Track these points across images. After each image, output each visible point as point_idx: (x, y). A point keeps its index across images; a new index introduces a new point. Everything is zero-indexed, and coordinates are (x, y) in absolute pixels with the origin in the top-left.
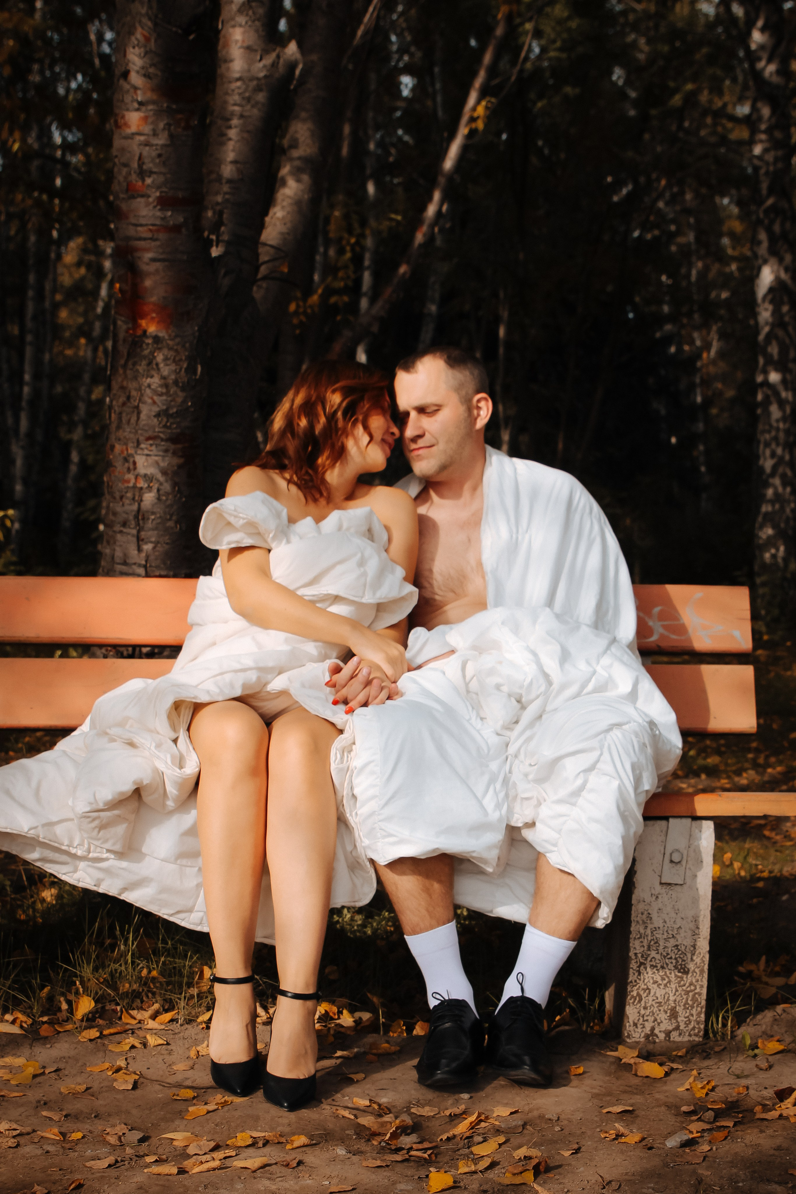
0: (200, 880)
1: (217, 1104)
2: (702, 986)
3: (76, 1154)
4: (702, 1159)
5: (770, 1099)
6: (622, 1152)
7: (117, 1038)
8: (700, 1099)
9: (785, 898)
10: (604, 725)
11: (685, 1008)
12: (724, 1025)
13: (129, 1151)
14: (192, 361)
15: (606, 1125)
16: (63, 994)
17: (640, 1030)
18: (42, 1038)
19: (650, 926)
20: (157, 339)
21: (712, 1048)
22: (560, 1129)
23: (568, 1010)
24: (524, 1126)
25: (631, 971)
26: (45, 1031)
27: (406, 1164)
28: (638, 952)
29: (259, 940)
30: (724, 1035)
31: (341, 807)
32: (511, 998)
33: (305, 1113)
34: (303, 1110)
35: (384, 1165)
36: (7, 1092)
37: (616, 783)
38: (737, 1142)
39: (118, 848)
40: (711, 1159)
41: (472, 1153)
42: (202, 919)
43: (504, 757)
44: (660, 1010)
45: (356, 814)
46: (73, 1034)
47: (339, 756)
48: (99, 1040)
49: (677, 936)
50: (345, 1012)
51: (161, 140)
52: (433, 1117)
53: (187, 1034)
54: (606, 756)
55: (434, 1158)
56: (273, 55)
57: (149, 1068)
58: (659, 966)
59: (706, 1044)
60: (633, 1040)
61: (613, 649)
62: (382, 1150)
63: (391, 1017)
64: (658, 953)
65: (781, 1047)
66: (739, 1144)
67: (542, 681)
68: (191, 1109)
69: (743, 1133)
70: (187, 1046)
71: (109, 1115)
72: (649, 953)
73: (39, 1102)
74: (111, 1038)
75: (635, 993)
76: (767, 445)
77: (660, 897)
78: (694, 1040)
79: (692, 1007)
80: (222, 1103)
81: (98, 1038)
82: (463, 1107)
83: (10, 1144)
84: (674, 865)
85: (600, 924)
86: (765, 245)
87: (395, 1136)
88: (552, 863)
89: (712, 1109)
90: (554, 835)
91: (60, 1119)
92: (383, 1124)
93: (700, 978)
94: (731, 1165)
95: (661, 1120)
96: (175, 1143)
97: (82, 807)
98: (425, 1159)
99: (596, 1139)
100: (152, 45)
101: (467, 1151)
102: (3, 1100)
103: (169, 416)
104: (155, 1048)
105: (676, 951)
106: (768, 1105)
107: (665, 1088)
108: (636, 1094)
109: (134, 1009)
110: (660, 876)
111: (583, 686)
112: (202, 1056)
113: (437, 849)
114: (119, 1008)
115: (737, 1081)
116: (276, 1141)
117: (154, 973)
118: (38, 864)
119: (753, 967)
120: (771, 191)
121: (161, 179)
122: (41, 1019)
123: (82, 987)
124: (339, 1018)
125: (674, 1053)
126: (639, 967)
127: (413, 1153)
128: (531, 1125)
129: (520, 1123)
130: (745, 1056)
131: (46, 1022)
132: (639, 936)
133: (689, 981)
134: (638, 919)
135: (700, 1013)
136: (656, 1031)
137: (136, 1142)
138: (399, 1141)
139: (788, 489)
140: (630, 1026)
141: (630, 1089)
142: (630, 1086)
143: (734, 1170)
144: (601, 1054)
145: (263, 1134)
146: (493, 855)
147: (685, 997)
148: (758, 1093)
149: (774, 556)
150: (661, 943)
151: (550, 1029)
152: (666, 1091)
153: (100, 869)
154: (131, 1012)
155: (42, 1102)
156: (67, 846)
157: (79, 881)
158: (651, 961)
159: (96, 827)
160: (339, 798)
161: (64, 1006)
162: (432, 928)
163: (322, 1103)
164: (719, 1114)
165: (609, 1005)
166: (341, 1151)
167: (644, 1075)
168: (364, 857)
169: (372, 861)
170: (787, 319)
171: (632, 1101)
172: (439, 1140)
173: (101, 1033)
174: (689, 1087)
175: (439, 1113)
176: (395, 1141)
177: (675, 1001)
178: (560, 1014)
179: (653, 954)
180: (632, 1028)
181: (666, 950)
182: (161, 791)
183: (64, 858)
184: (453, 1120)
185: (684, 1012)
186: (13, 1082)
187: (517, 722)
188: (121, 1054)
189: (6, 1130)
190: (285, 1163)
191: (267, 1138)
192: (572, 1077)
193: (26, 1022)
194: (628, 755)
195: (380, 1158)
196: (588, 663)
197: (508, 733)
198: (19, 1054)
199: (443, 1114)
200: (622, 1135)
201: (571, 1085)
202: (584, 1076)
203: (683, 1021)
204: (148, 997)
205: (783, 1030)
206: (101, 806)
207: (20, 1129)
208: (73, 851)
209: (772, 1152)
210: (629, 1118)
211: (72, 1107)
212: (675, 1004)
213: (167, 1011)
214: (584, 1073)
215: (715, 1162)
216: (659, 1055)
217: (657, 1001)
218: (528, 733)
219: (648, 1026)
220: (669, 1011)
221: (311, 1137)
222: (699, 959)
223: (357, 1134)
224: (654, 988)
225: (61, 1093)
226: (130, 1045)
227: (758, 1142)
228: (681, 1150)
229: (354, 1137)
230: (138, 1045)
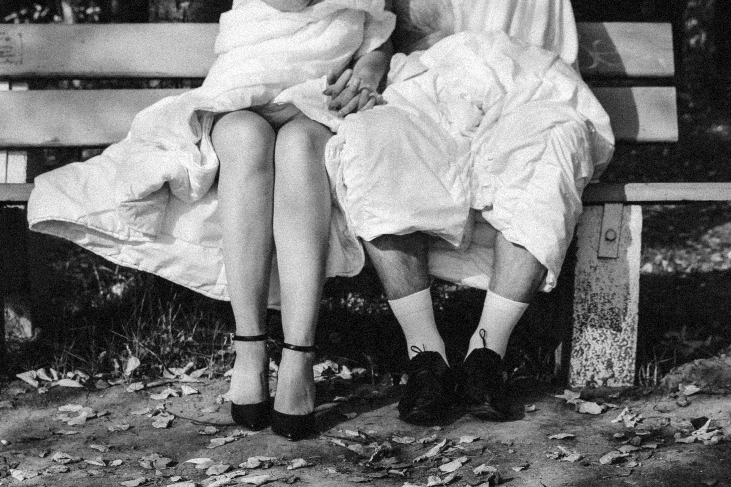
0: (221, 258)
1: (234, 436)
2: (632, 342)
3: (115, 476)
4: (629, 472)
5: (688, 428)
6: (563, 468)
7: (158, 389)
8: (630, 428)
9: (703, 285)
10: (548, 123)
11: (619, 360)
12: (651, 374)
13: (158, 473)
15: (551, 448)
16: (116, 357)
17: (582, 378)
18: (96, 391)
19: (590, 293)
21: (641, 392)
22: (513, 451)
23: (524, 364)
24: (484, 450)
25: (575, 330)
26: (100, 384)
27: (385, 480)
28: (580, 314)
29: (270, 307)
30: (651, 381)
31: (334, 195)
32: (475, 350)
33: (305, 442)
34: (304, 440)
35: (367, 480)
36: (63, 430)
37: (559, 170)
38: (659, 460)
39: (151, 231)
40: (637, 472)
41: (440, 471)
42: (223, 291)
43: (467, 155)
44: (598, 362)
45: (347, 200)
46: (122, 387)
47: (332, 153)
48: (143, 392)
49: (612, 301)
50: (344, 367)
52: (410, 444)
53: (214, 386)
54: (550, 148)
55: (408, 475)
57: (182, 412)
58: (597, 325)
59: (636, 388)
60: (577, 386)
61: (557, 64)
62: (367, 470)
63: (382, 371)
64: (596, 315)
65: (698, 389)
66: (661, 461)
67: (498, 90)
68: (212, 441)
69: (664, 453)
70: (214, 394)
71: (146, 447)
72: (589, 314)
73: (89, 438)
74: (153, 389)
75: (578, 348)
77: (598, 268)
78: (626, 386)
79: (625, 359)
80: (238, 436)
81: (142, 389)
82: (434, 436)
83: (61, 470)
84: (609, 242)
85: (547, 288)
87: (377, 458)
88: (507, 239)
89: (639, 435)
90: (508, 215)
91: (105, 450)
92: (368, 450)
93: (631, 335)
94: (653, 477)
95: (597, 444)
96: (197, 467)
97: (121, 197)
98: (401, 476)
99: (542, 459)
101: (436, 469)
102: (60, 437)
104: (188, 397)
105: (611, 313)
106: (686, 432)
107: (601, 421)
108: (578, 425)
109: (172, 367)
110: (598, 252)
111: (532, 94)
112: (227, 402)
113: (413, 227)
114: (160, 367)
115: (661, 415)
116: (280, 464)
117: (190, 339)
118: (89, 248)
119: (676, 334)
122: (97, 376)
123: (131, 350)
124: (339, 372)
125: (610, 396)
126: (581, 326)
127: (392, 471)
128: (489, 449)
129: (481, 447)
130: (668, 397)
131: (101, 378)
132: (580, 301)
133: (622, 337)
134: (580, 287)
135: (631, 364)
136: (596, 379)
137: (165, 466)
138: (380, 462)
140: (574, 375)
141: (572, 422)
142: (573, 420)
143: (656, 481)
144: (550, 397)
145: (268, 459)
146: (459, 233)
147: (619, 350)
148: (678, 424)
149: (698, 42)
150: (599, 306)
151: (510, 379)
152: (602, 423)
153: (138, 250)
154: (170, 369)
155: (92, 438)
156: (111, 231)
157: (122, 261)
158: (591, 321)
159: (132, 215)
160: (333, 187)
161: (117, 366)
162: (411, 293)
163: (320, 435)
164: (645, 439)
165: (558, 360)
166: (332, 471)
167: (584, 412)
168: (354, 236)
169: (361, 239)
171: (573, 430)
172: (413, 461)
173: (145, 386)
174: (621, 420)
175: (415, 441)
176: (378, 463)
177: (611, 354)
178: (517, 366)
179: (592, 315)
180: (575, 377)
181: (603, 312)
182: (186, 185)
183: (110, 242)
184: (426, 447)
185: (618, 364)
186: (70, 424)
187: (478, 126)
188: (160, 401)
189: (59, 459)
190: (284, 480)
191: (272, 461)
192: (526, 414)
193: (84, 378)
194: (569, 148)
195: (364, 476)
196: (536, 75)
197: (471, 134)
198: (77, 402)
199: (418, 442)
200: (564, 455)
201: (525, 418)
202: (535, 413)
203: (617, 370)
204: (185, 358)
205: (699, 377)
206: (137, 197)
207: (70, 458)
208: (116, 236)
209: (688, 467)
210: (570, 443)
211: (115, 441)
212: (611, 356)
213: (199, 368)
214: (536, 410)
215: (640, 475)
216: (598, 397)
217: (596, 354)
218: (487, 133)
219: (589, 374)
220: (606, 363)
221: (308, 460)
222: (630, 319)
223: (346, 457)
224: (593, 343)
225: (108, 431)
226: (168, 394)
227: (676, 460)
228: (612, 467)
229: (344, 460)
230: (175, 394)
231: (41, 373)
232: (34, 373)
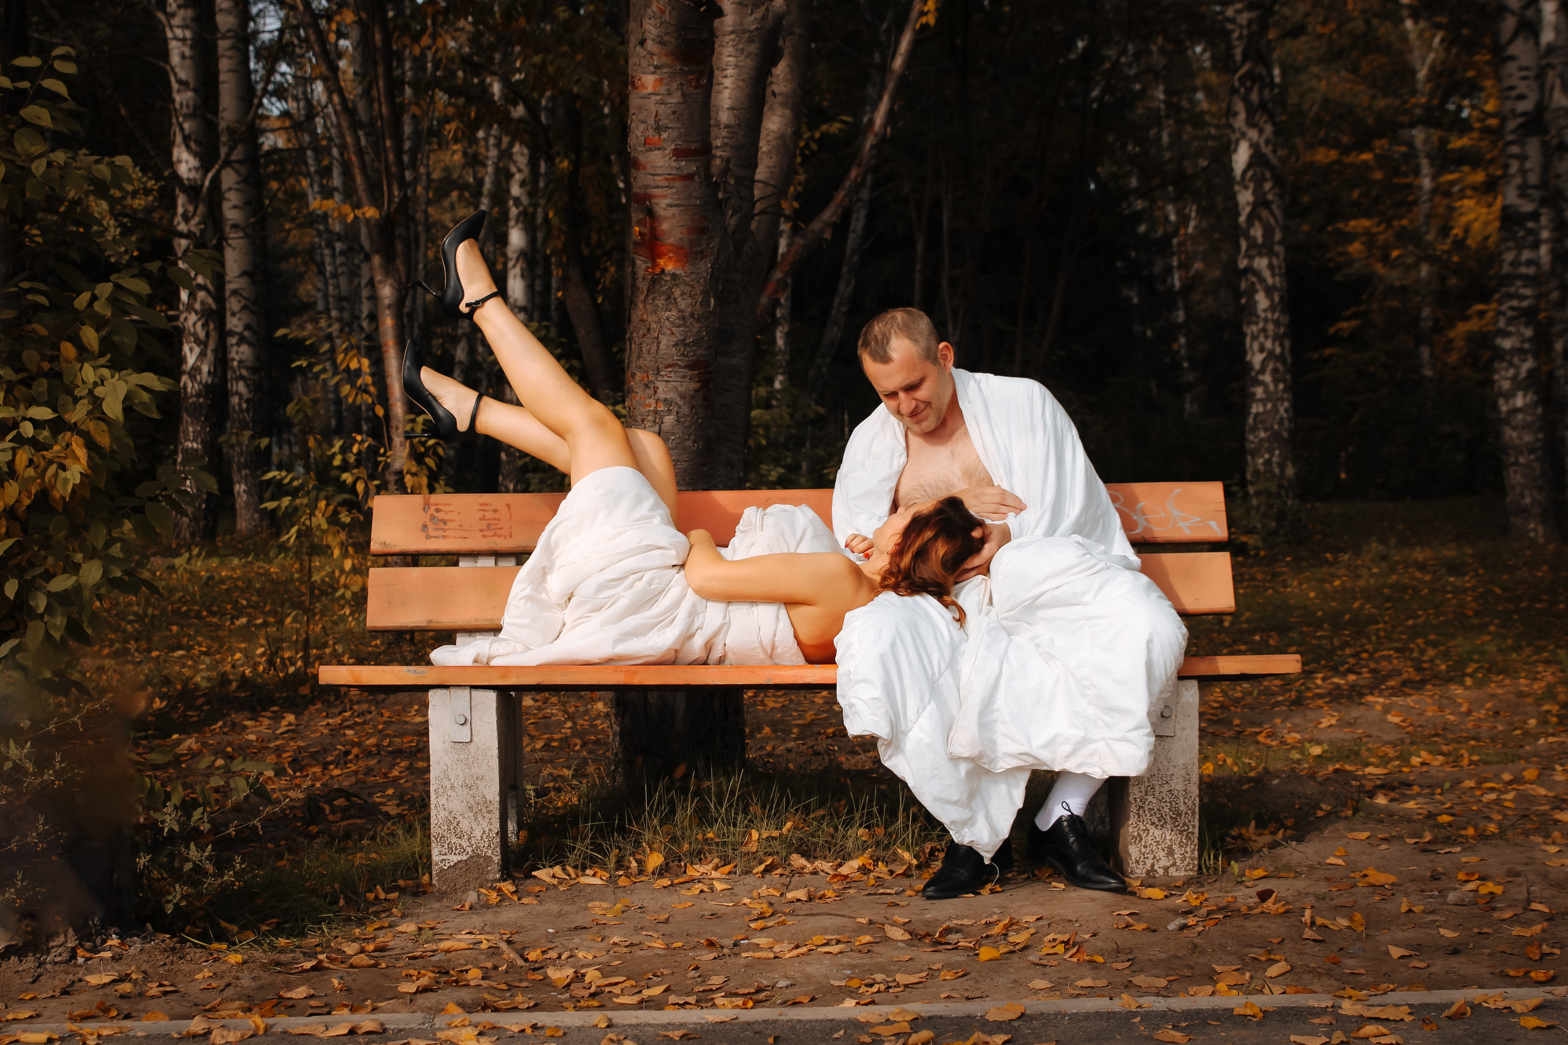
2: (1194, 826)
4: (1197, 934)
5: (1255, 902)
6: (1132, 934)
7: (687, 886)
8: (1196, 904)
9: (1276, 782)
11: (1181, 846)
12: (1215, 862)
14: (706, 294)
16: (633, 854)
17: (1141, 866)
18: (621, 887)
20: (674, 276)
21: (1204, 880)
22: (1079, 926)
24: (1049, 925)
26: (622, 881)
28: (1136, 796)
30: (1215, 870)
36: (606, 921)
38: (1227, 925)
40: (1205, 934)
41: (1009, 940)
44: (1158, 848)
46: (648, 882)
48: (671, 887)
49: (1170, 782)
51: (675, 99)
52: (972, 925)
53: (746, 881)
56: (763, 9)
58: (1155, 809)
59: (1199, 877)
60: (1136, 874)
62: (934, 945)
64: (1154, 797)
65: (1266, 875)
69: (1232, 920)
70: (748, 890)
72: (1146, 797)
74: (681, 885)
75: (1136, 834)
76: (1254, 338)
78: (1189, 874)
79: (1187, 844)
81: (670, 885)
82: (996, 918)
84: (1165, 720)
86: (1242, 116)
89: (1205, 909)
93: (1191, 819)
95: (1163, 917)
96: (761, 946)
98: (971, 947)
99: (1110, 928)
100: (667, 17)
101: (1003, 942)
103: (686, 345)
104: (722, 892)
105: (1170, 796)
106: (1253, 906)
107: (1165, 901)
108: (1141, 906)
109: (695, 864)
114: (683, 863)
115: (1227, 894)
117: (710, 836)
119: (1244, 830)
120: (1246, 57)
121: (676, 133)
122: (616, 872)
123: (649, 847)
125: (1173, 883)
126: (1138, 810)
127: (960, 944)
131: (622, 875)
133: (1182, 821)
135: (1194, 850)
136: (1156, 867)
139: (1281, 386)
140: (1132, 862)
145: (834, 937)
147: (1179, 835)
148: (1243, 900)
149: (1268, 463)
150: (1156, 788)
152: (1166, 903)
158: (1148, 805)
161: (635, 863)
164: (1211, 912)
167: (1147, 897)
170: (1270, 197)
171: (1138, 908)
173: (672, 882)
174: (1185, 899)
175: (976, 923)
177: (1171, 839)
179: (1150, 799)
180: (1134, 864)
181: (1161, 794)
185: (1180, 850)
186: (609, 915)
190: (858, 951)
191: (838, 939)
193: (605, 875)
200: (1130, 924)
203: (1178, 857)
204: (706, 854)
205: (1268, 864)
210: (1136, 916)
212: (1171, 842)
213: (725, 864)
215: (1208, 935)
216: (1159, 884)
217: (1155, 840)
219: (1149, 862)
220: (1166, 849)
222: (1190, 801)
224: (1152, 828)
226: (699, 890)
228: (1180, 931)
230: (705, 888)
231: (557, 869)
232: (551, 871)
